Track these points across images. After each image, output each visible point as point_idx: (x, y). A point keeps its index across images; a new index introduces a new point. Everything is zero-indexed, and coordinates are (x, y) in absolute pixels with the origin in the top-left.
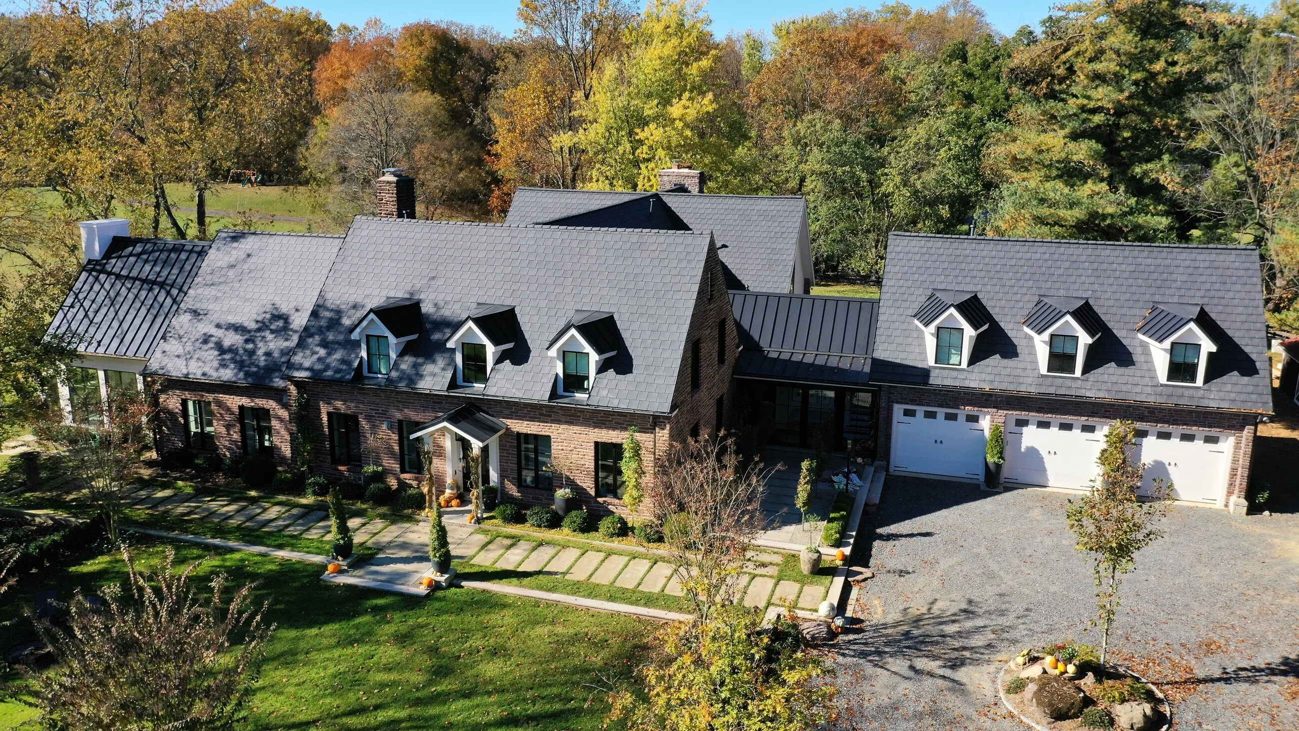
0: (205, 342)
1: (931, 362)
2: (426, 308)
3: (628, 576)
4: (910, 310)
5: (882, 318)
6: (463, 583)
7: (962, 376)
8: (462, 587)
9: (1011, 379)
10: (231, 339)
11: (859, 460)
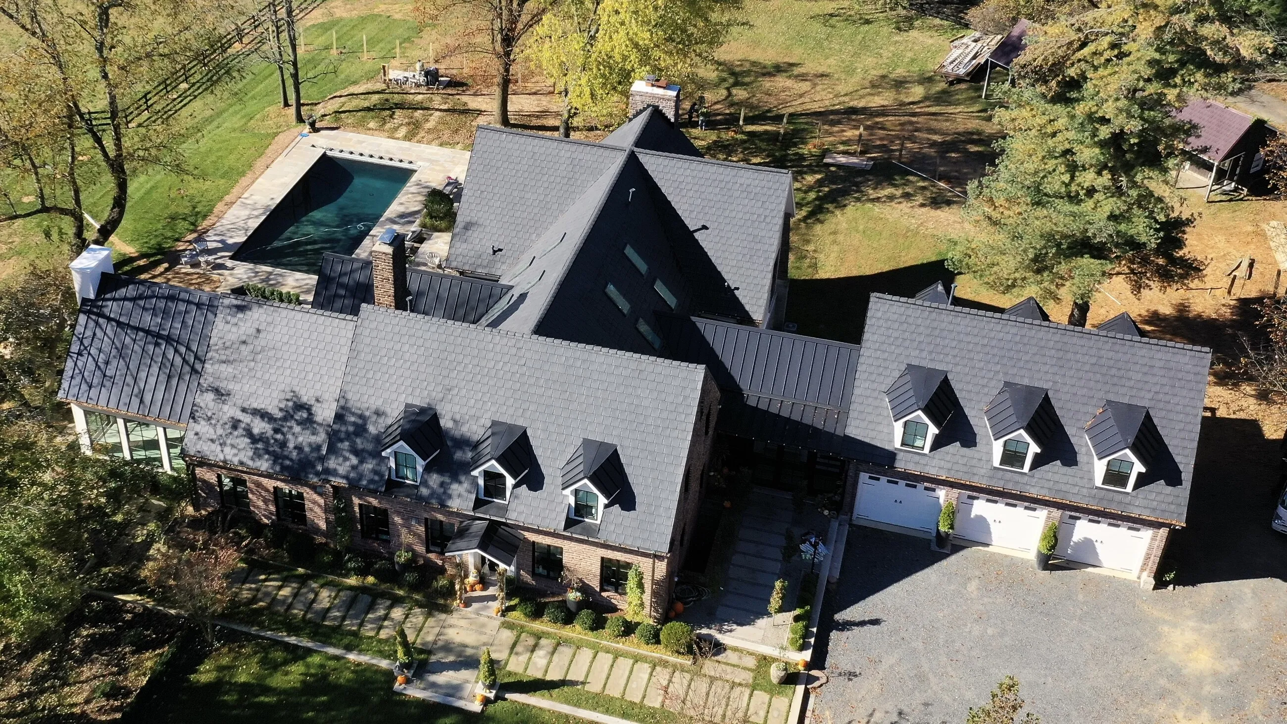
0: (235, 427)
1: (897, 444)
2: (446, 423)
3: (634, 686)
4: (884, 386)
5: (857, 391)
6: (507, 696)
7: (923, 461)
8: (506, 699)
9: (965, 469)
10: (259, 426)
11: (826, 512)
